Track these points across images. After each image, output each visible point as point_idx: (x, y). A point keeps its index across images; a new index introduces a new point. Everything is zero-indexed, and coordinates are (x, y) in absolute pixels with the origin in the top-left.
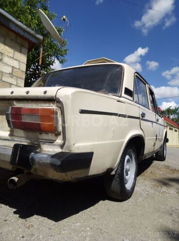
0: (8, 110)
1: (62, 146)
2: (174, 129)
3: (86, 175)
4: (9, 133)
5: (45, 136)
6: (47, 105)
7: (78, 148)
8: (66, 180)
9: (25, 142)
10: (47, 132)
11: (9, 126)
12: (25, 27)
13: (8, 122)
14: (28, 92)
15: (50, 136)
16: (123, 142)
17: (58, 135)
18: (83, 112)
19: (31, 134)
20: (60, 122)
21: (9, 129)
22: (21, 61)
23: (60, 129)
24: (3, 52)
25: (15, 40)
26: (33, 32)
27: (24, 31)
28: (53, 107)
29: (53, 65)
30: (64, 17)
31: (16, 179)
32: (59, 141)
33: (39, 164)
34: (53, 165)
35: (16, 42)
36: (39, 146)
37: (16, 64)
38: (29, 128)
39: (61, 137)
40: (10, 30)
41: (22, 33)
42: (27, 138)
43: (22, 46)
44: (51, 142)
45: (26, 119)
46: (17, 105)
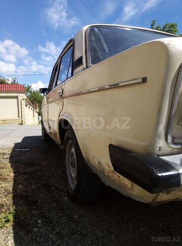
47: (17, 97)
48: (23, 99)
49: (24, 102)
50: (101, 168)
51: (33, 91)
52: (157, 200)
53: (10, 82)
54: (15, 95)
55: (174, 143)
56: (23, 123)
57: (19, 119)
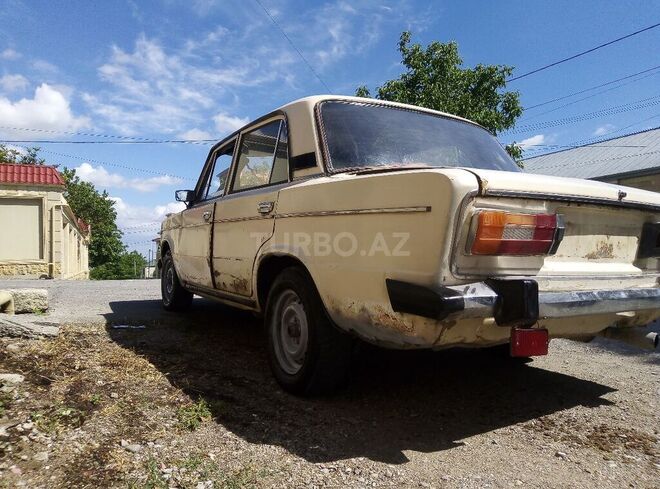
47: (39, 202)
48: (58, 207)
49: (58, 216)
50: (366, 315)
51: (79, 183)
52: (441, 343)
53: (18, 159)
54: (35, 194)
55: (458, 274)
56: (54, 275)
57: (41, 261)
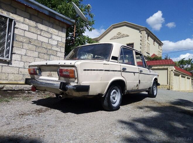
0: (58, 70)
1: (77, 83)
2: (186, 77)
3: (88, 95)
4: (58, 79)
5: (71, 79)
6: (72, 68)
7: (83, 84)
8: (80, 96)
9: (64, 81)
10: (72, 78)
11: (59, 76)
12: (64, 16)
13: (58, 74)
14: (65, 63)
15: (73, 79)
16: (109, 82)
17: (76, 79)
18: (85, 70)
19: (66, 79)
20: (76, 74)
21: (58, 77)
22: (63, 37)
23: (76, 76)
24: (52, 33)
25: (58, 25)
26: (69, 19)
27: (64, 19)
28: (74, 69)
29: (84, 33)
30: (89, 5)
31: (61, 96)
32: (76, 81)
33: (69, 89)
34: (73, 89)
35: (59, 26)
36: (69, 83)
37: (59, 39)
38: (66, 77)
39: (77, 80)
40: (56, 19)
41: (62, 20)
42: (65, 80)
43: (63, 27)
44: (74, 82)
45: (64, 73)
46: (61, 68)
47: (167, 69)
54: (166, 67)
56: (170, 89)
57: (168, 85)
